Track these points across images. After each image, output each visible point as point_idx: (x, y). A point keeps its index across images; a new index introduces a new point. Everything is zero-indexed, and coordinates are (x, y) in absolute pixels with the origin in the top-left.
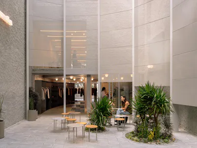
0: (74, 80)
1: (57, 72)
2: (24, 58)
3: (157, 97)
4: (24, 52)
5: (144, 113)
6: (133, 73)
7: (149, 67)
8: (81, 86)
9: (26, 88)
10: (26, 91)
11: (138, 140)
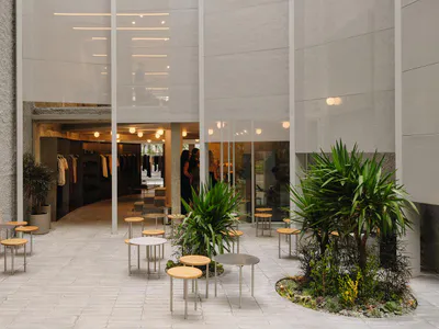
0: (140, 135)
1: (95, 117)
2: (10, 82)
3: (364, 184)
4: (10, 67)
5: (327, 227)
6: (292, 117)
7: (330, 101)
8: (157, 150)
9: (15, 156)
10: (15, 165)
11: (313, 301)
